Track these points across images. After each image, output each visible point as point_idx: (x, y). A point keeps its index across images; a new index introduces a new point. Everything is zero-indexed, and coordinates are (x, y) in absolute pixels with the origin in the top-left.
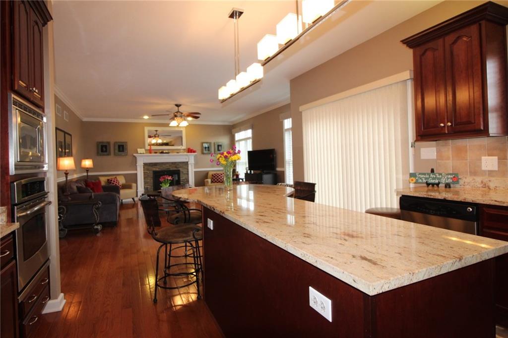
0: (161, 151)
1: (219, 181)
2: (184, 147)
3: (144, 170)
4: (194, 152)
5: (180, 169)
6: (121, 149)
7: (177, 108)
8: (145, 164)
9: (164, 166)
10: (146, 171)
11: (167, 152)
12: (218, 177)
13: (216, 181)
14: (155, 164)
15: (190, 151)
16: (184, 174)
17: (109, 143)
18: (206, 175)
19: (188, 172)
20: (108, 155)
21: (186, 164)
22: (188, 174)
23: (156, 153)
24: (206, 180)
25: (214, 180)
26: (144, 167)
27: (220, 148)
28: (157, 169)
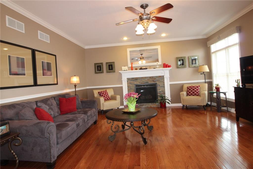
0: (140, 68)
1: (195, 94)
2: (160, 63)
3: (128, 84)
4: (169, 66)
5: (157, 82)
6: (111, 68)
7: (143, 10)
8: (128, 79)
9: (143, 80)
10: (129, 85)
11: (145, 68)
12: (193, 90)
13: (192, 94)
14: (136, 79)
15: (165, 66)
16: (161, 87)
17: (102, 63)
18: (181, 88)
19: (164, 85)
20: (102, 73)
21: (162, 78)
22: (164, 87)
23: (136, 69)
24: (181, 93)
25: (190, 92)
26: (127, 82)
27: (194, 61)
28: (138, 83)
